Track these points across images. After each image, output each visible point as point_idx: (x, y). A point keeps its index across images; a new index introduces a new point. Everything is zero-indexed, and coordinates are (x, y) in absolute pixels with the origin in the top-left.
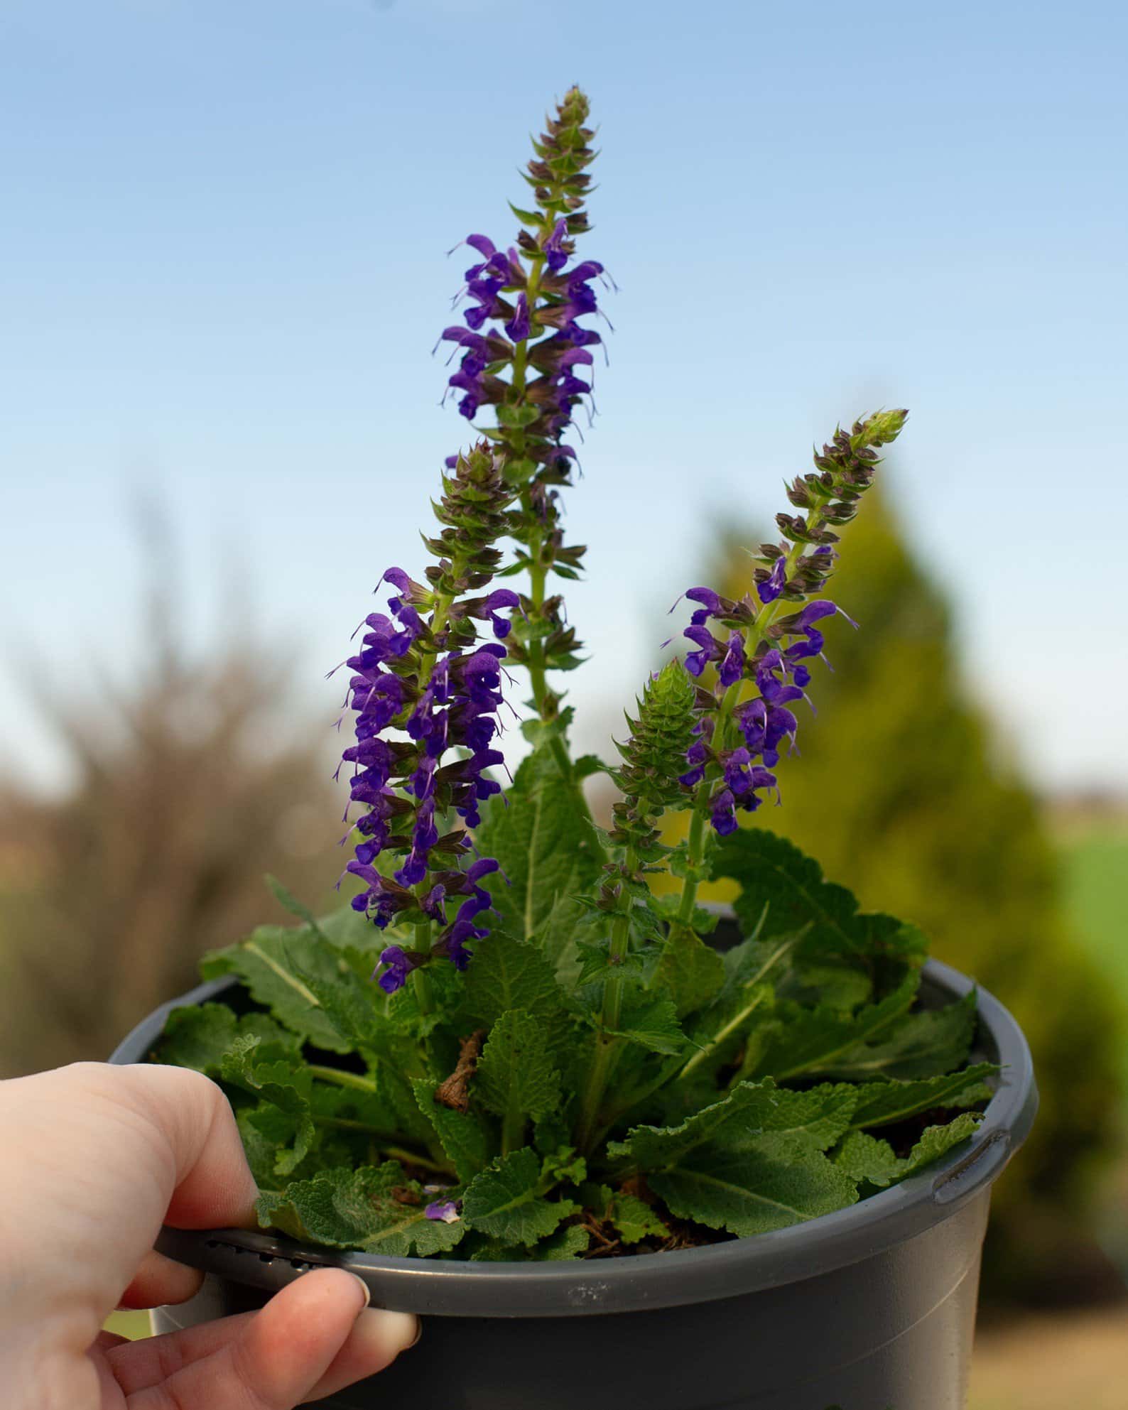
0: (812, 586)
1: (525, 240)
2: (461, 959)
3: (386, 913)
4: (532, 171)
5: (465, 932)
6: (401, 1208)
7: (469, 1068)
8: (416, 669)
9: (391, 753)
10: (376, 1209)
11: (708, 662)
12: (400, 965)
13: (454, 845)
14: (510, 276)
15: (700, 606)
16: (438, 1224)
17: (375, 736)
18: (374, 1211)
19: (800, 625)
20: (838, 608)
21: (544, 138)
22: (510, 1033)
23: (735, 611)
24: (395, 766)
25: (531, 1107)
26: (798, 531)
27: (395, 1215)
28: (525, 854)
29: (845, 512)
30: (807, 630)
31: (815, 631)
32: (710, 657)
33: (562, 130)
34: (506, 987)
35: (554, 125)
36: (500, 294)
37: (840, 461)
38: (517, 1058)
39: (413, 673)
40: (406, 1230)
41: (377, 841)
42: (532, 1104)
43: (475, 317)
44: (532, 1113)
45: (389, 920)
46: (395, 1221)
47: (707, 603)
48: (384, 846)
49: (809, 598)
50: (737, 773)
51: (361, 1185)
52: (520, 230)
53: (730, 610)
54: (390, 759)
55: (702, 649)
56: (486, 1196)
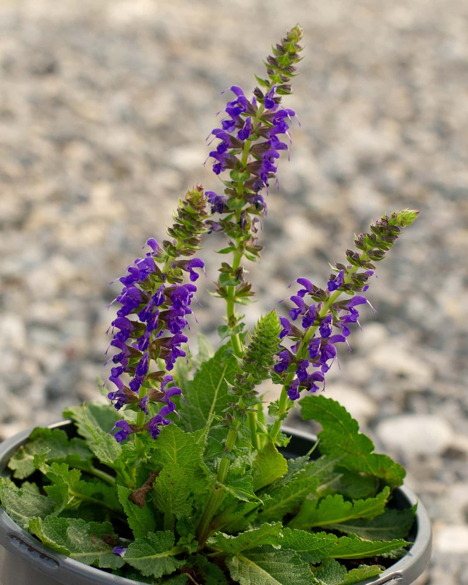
0: (357, 288)
1: (258, 92)
2: (155, 433)
3: (121, 403)
4: (268, 60)
5: (158, 420)
6: (105, 545)
7: (149, 487)
8: (152, 288)
9: (132, 326)
10: (92, 542)
11: (300, 314)
12: (125, 430)
13: (159, 377)
14: (247, 108)
15: (303, 288)
16: (118, 557)
17: (126, 317)
18: (90, 543)
19: (347, 306)
20: (367, 301)
21: (278, 46)
22: (170, 474)
23: (318, 293)
24: (134, 333)
25: (177, 512)
26: (354, 260)
27: (101, 547)
28: (214, 391)
29: (379, 255)
30: (350, 309)
31: (355, 310)
32: (302, 313)
33: (287, 43)
34: (175, 451)
35: (283, 40)
36: (241, 116)
37: (381, 229)
38: (172, 487)
39: (150, 290)
40: (102, 555)
41: (122, 367)
42: (177, 510)
43: (228, 125)
44: (177, 515)
45: (122, 406)
46: (99, 550)
47: (306, 286)
48: (125, 370)
49: (356, 294)
50: (304, 371)
51: (88, 530)
52: (255, 87)
53: (315, 292)
54: (131, 329)
55: (298, 308)
56: (140, 550)
